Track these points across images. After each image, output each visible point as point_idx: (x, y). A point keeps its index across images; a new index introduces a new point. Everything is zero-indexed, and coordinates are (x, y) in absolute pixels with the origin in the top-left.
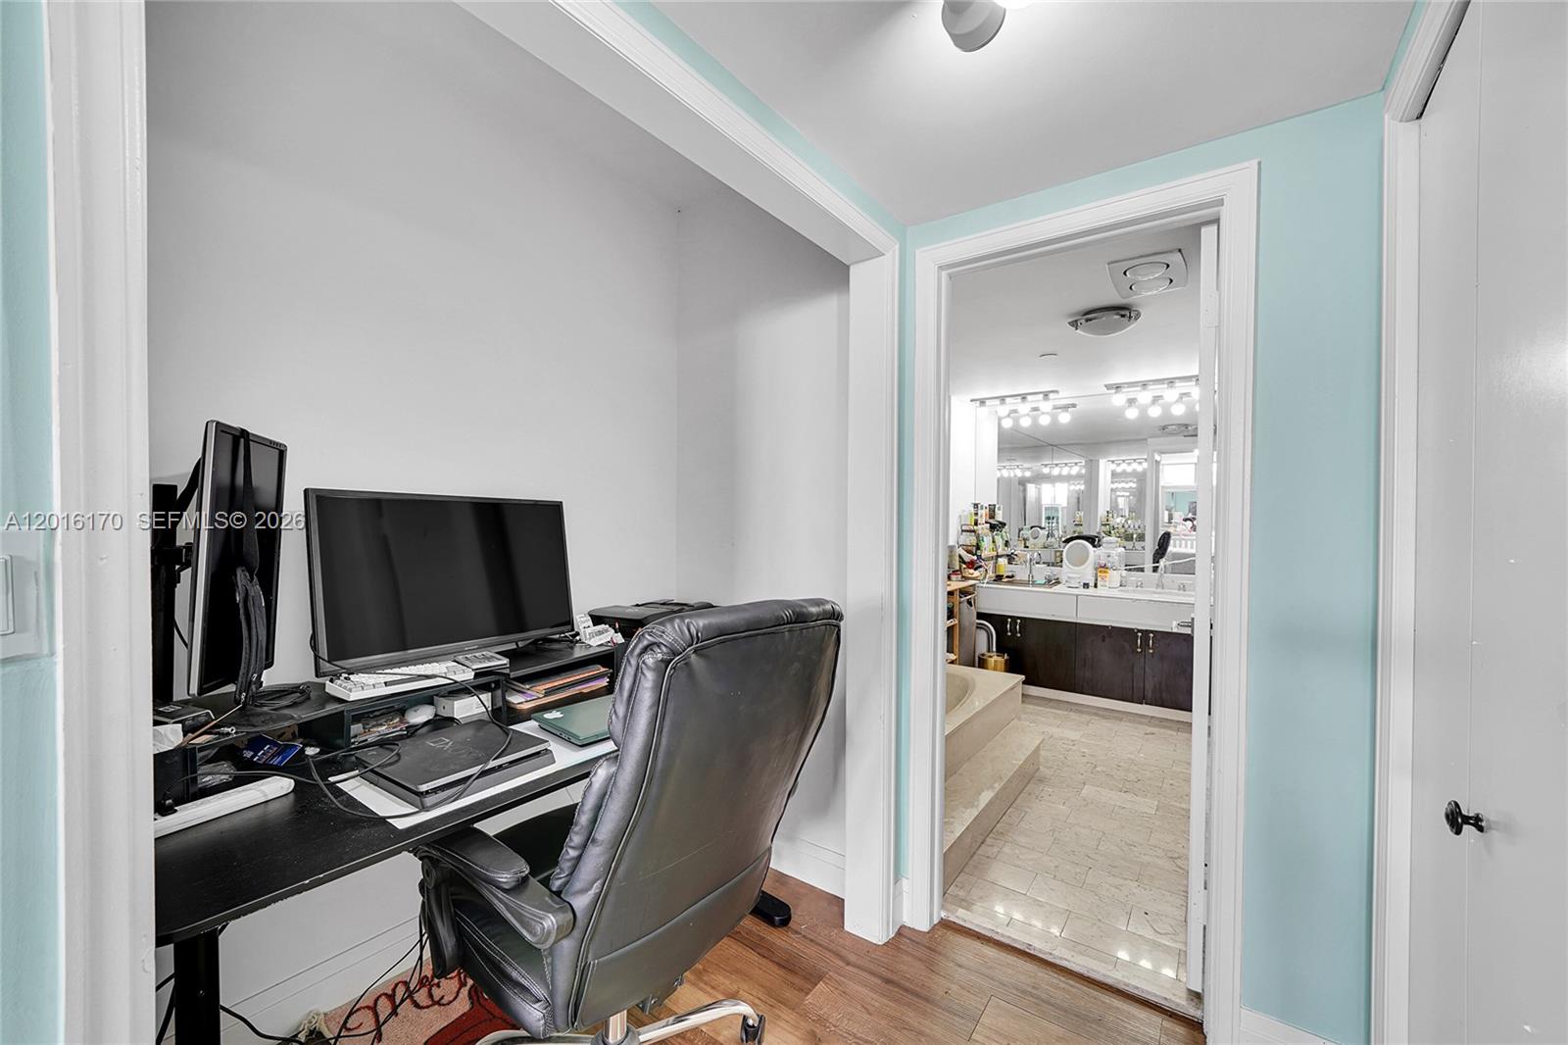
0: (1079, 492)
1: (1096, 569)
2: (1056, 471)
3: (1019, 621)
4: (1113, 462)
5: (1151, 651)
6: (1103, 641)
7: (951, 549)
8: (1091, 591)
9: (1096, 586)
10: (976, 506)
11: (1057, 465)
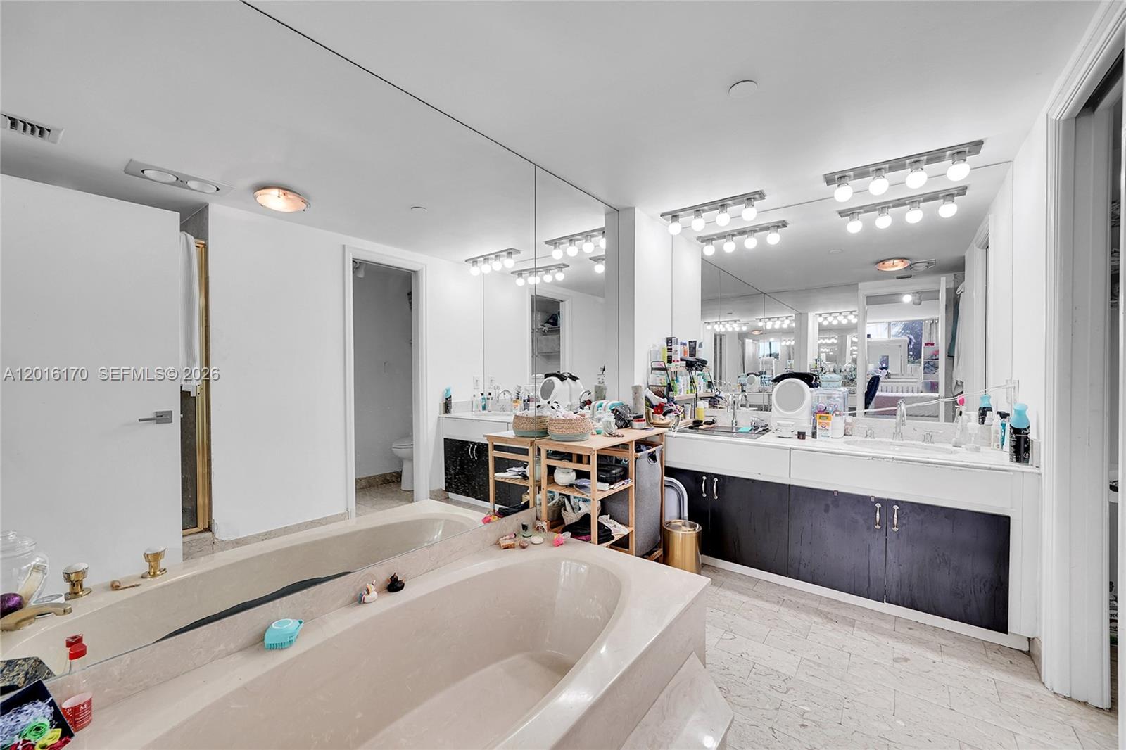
0: (789, 347)
1: (814, 414)
2: (769, 325)
3: (716, 480)
4: (820, 315)
5: (896, 529)
6: (827, 511)
7: (636, 390)
8: (808, 443)
9: (814, 435)
10: (669, 341)
11: (770, 319)
